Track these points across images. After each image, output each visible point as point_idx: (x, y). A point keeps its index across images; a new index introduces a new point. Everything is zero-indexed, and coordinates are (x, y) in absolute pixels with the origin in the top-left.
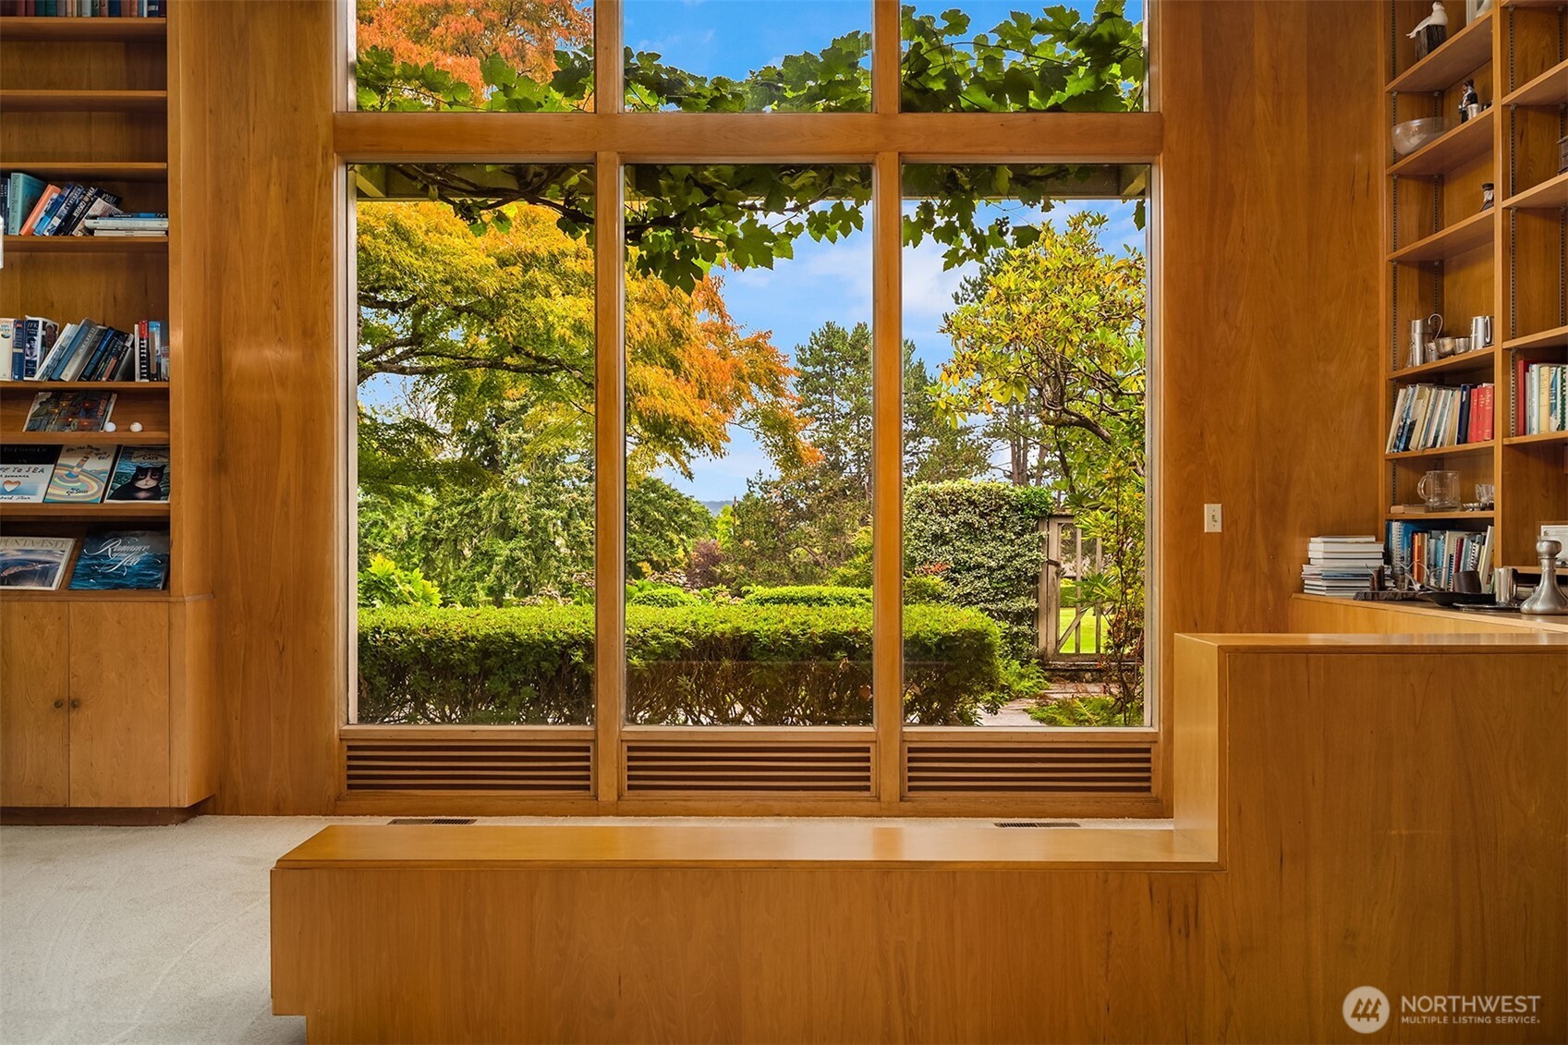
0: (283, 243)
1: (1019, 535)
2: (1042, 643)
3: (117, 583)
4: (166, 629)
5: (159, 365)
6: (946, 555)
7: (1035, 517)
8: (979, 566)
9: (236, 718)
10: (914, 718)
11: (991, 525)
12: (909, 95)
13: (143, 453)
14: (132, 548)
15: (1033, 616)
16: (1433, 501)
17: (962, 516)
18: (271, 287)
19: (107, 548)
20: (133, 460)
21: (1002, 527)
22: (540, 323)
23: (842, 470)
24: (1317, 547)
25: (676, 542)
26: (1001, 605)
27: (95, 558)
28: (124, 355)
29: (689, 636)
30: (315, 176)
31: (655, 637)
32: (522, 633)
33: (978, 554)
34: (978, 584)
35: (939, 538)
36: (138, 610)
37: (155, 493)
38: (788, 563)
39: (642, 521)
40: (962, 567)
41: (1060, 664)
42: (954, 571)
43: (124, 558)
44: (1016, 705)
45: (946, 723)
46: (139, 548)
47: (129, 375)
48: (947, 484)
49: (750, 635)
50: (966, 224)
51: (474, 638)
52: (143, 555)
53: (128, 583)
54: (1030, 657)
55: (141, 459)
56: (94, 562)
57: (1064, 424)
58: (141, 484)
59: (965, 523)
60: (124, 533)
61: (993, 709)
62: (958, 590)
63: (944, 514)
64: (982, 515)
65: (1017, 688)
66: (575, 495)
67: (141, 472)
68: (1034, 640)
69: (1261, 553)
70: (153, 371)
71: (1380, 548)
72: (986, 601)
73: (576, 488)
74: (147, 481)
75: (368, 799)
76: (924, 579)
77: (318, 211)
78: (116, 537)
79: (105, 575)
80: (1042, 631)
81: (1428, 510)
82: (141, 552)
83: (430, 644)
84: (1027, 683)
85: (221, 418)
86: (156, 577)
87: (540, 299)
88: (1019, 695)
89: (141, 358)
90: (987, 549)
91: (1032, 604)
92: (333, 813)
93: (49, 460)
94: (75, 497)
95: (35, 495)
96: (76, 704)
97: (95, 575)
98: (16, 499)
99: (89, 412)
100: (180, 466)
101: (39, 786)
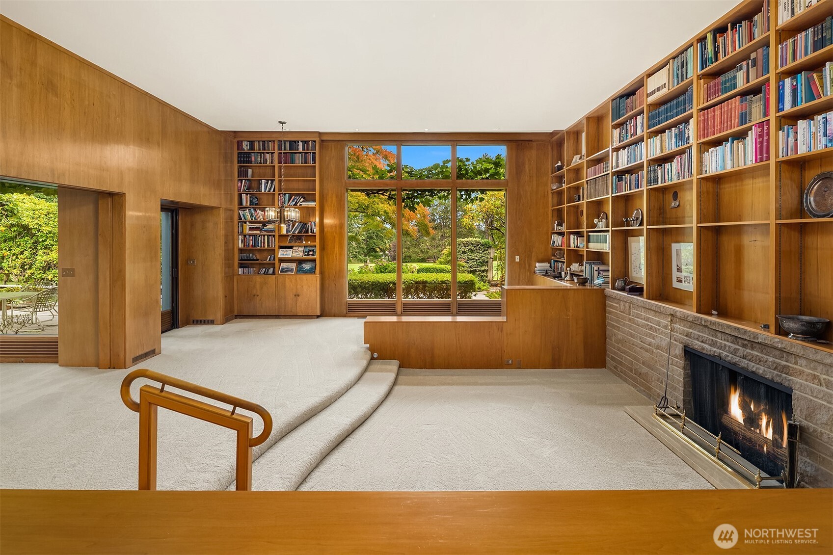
1: (483, 252)
2: (489, 278)
3: (306, 272)
6: (465, 256)
7: (487, 247)
8: (473, 259)
10: (459, 297)
11: (476, 249)
12: (458, 175)
15: (487, 271)
16: (558, 256)
17: (469, 247)
19: (303, 265)
20: (308, 248)
21: (479, 250)
22: (377, 211)
23: (435, 221)
24: (537, 265)
25: (387, 242)
26: (479, 268)
28: (307, 228)
29: (414, 281)
31: (407, 281)
32: (380, 281)
33: (473, 256)
34: (473, 263)
35: (464, 252)
36: (310, 277)
37: (313, 255)
38: (420, 248)
39: (377, 236)
40: (469, 259)
41: (493, 282)
42: (467, 260)
43: (306, 267)
44: (482, 293)
45: (465, 298)
47: (307, 232)
48: (466, 239)
49: (426, 281)
50: (469, 197)
51: (370, 282)
52: (309, 266)
53: (308, 272)
54: (486, 281)
55: (310, 248)
56: (301, 268)
57: (492, 229)
58: (310, 253)
59: (470, 249)
61: (475, 295)
62: (469, 265)
63: (465, 247)
64: (474, 247)
65: (482, 289)
66: (358, 229)
67: (310, 251)
68: (487, 277)
69: (527, 266)
70: (312, 231)
71: (549, 265)
72: (475, 267)
73: (358, 227)
75: (352, 314)
76: (460, 263)
78: (305, 263)
79: (303, 271)
80: (489, 275)
81: (557, 258)
83: (361, 283)
84: (485, 287)
85: (321, 240)
86: (312, 271)
87: (376, 205)
88: (483, 290)
89: (310, 228)
90: (475, 255)
91: (486, 268)
92: (345, 316)
93: (291, 249)
94: (298, 256)
95: (290, 255)
96: (299, 296)
97: (301, 270)
98: (286, 256)
99: (300, 239)
100: (317, 250)
101: (291, 311)
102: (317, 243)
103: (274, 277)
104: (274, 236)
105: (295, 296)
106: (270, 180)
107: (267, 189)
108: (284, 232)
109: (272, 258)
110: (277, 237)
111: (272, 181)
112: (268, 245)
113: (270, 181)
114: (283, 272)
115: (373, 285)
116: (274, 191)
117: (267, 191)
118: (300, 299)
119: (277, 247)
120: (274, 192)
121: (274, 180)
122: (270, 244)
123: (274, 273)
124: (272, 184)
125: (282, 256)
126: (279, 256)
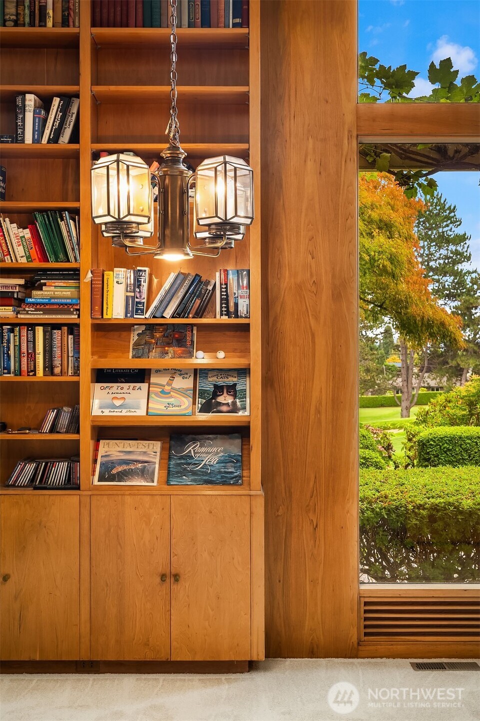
0: (317, 206)
3: (205, 479)
4: (248, 516)
5: (236, 305)
9: (280, 581)
13: (215, 373)
14: (210, 450)
18: (307, 241)
19: (190, 450)
20: (209, 379)
27: (181, 458)
28: (207, 296)
30: (342, 155)
43: (205, 457)
46: (215, 449)
52: (220, 455)
53: (214, 479)
55: (215, 378)
56: (182, 461)
58: (221, 399)
60: (200, 437)
70: (232, 309)
74: (225, 397)
75: (382, 644)
77: (344, 182)
78: (194, 440)
79: (194, 473)
82: (217, 453)
85: (268, 344)
86: (232, 475)
89: (221, 299)
92: (356, 656)
93: (142, 381)
94: (172, 410)
95: (138, 408)
96: (176, 577)
97: (184, 472)
98: (124, 413)
99: (180, 342)
100: (253, 386)
101: (147, 644)
102: (255, 359)
103: (71, 499)
104: (73, 329)
105: (163, 577)
106: (59, 95)
107: (47, 132)
108: (116, 310)
109: (64, 420)
110: (86, 333)
111: (68, 99)
112: (49, 368)
113: (56, 101)
114: (112, 478)
115: (432, 519)
116: (75, 138)
117: (45, 140)
118: (181, 590)
119: (85, 375)
120: (74, 146)
121: (77, 96)
122: (57, 362)
123: (71, 484)
124: (65, 110)
125: (107, 412)
126: (96, 411)
